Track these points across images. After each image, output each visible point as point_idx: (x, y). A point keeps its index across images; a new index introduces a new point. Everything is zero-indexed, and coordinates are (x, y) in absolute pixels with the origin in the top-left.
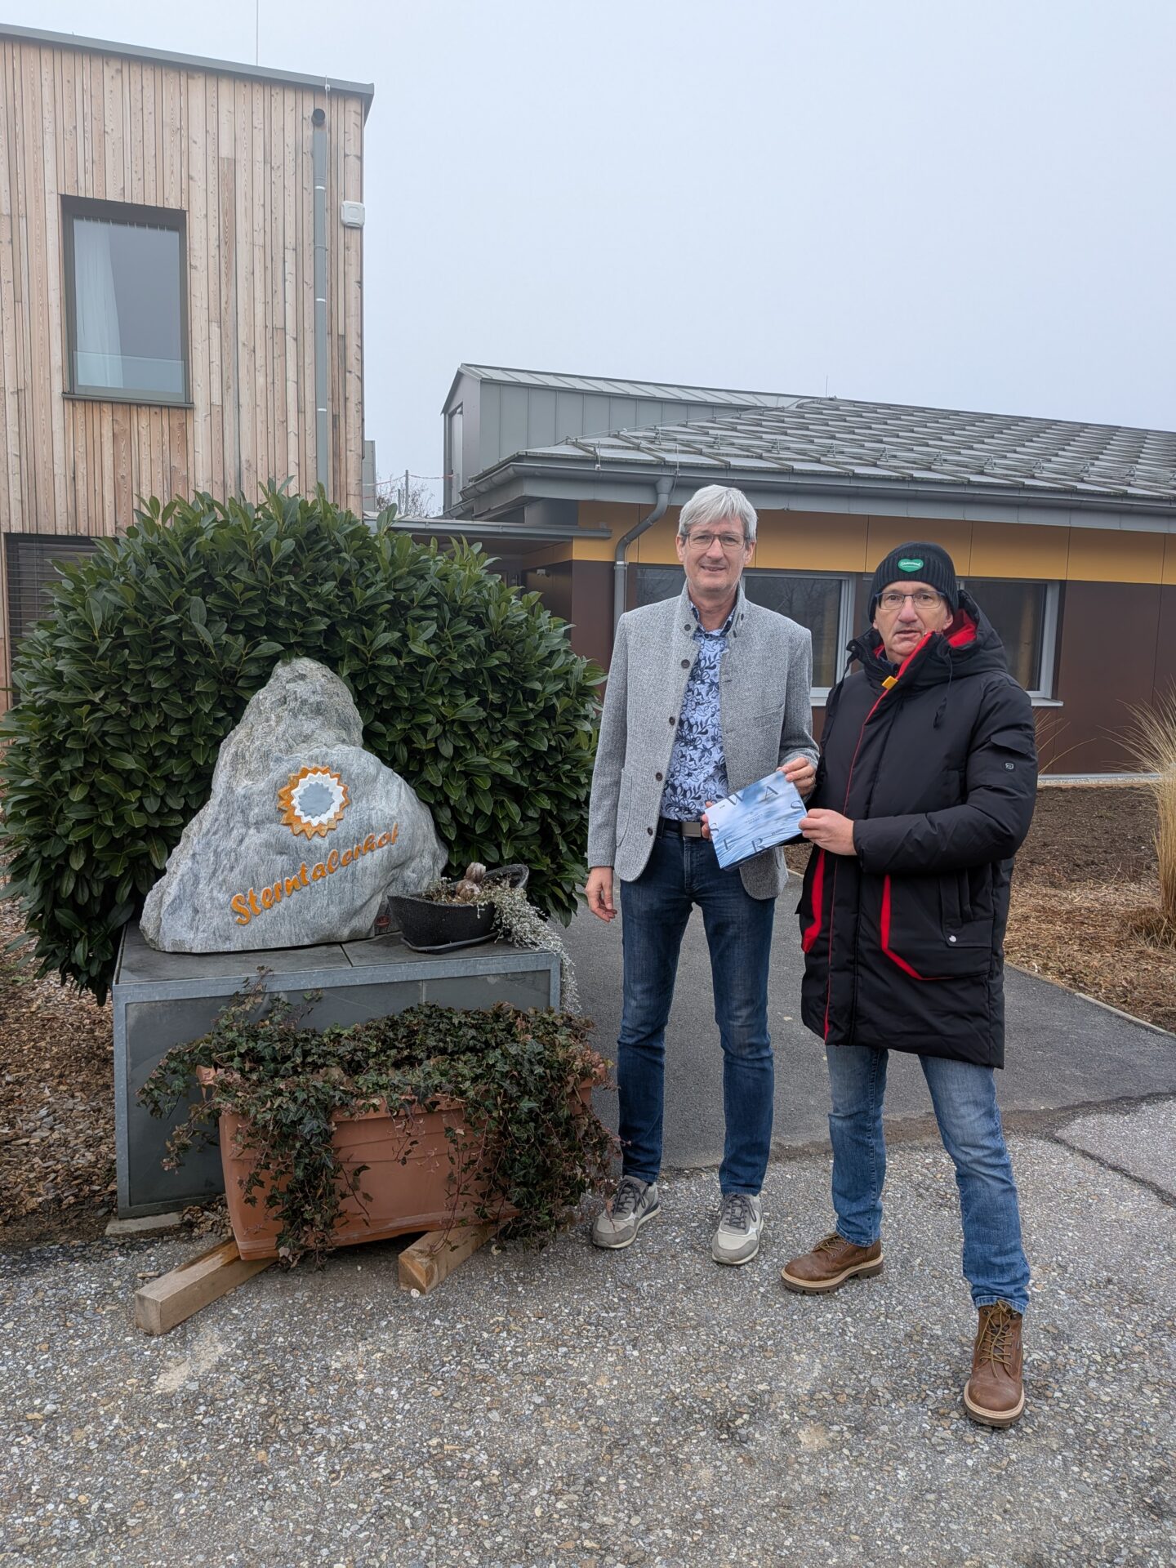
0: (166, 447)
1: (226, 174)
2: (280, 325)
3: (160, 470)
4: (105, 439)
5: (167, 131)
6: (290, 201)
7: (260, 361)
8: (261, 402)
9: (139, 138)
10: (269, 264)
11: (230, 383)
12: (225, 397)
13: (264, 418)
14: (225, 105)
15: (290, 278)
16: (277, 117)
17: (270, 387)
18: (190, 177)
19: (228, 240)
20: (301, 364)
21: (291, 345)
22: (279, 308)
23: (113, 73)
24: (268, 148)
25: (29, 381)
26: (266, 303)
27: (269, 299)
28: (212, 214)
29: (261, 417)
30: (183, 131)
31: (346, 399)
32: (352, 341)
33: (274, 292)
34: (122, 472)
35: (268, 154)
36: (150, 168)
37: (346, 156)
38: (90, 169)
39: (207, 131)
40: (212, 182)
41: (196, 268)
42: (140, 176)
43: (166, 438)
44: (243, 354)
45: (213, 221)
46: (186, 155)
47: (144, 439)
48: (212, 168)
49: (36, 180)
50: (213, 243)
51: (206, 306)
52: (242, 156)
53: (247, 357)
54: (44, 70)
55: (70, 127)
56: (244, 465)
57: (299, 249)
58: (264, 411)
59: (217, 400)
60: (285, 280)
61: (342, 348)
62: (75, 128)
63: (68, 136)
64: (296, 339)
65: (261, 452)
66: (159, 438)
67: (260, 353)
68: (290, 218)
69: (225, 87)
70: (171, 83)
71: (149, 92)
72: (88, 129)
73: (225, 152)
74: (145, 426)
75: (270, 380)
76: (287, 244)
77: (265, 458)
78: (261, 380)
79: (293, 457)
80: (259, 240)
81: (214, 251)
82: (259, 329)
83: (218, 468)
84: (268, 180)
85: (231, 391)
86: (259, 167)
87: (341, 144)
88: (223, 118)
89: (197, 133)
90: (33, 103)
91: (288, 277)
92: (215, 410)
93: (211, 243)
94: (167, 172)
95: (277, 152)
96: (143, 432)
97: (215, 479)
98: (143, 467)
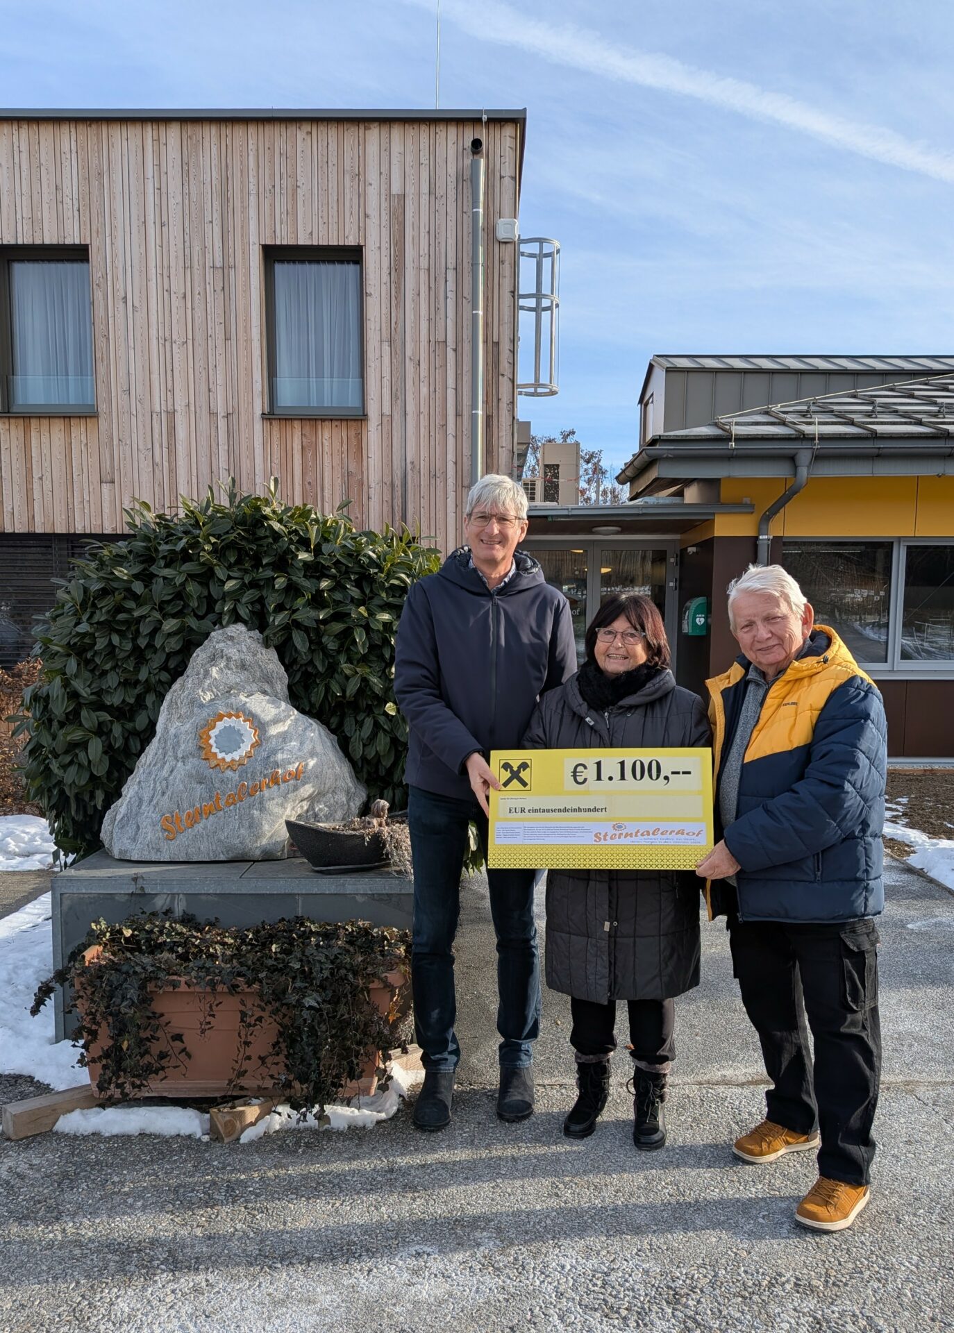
0: (345, 455)
1: (397, 208)
2: (442, 338)
3: (340, 475)
4: (295, 452)
5: (347, 177)
6: (451, 225)
7: (424, 373)
8: (424, 409)
9: (325, 188)
10: (432, 285)
11: (398, 395)
12: (394, 408)
13: (427, 424)
14: (396, 148)
15: (451, 295)
16: (441, 151)
17: (432, 396)
18: (366, 216)
19: (397, 268)
20: (459, 372)
21: (451, 355)
22: (441, 324)
23: (304, 135)
24: (432, 181)
25: (236, 406)
26: (429, 320)
27: (432, 316)
28: (385, 245)
29: (424, 422)
30: (360, 176)
31: (499, 400)
32: (505, 346)
33: (437, 309)
34: (308, 479)
35: (433, 186)
36: (333, 212)
37: (501, 177)
38: (285, 220)
39: (380, 173)
40: (385, 217)
41: (371, 295)
42: (326, 221)
43: (345, 447)
44: (410, 367)
45: (385, 252)
46: (362, 196)
47: (326, 449)
48: (384, 205)
49: (242, 236)
50: (385, 271)
51: (378, 328)
52: (411, 191)
53: (412, 370)
54: (250, 142)
55: (269, 187)
56: (409, 466)
57: (459, 270)
58: (427, 417)
59: (387, 411)
60: (446, 298)
61: (495, 353)
62: (274, 186)
63: (268, 195)
64: (455, 350)
65: (424, 454)
66: (339, 448)
67: (424, 365)
68: (451, 241)
69: (397, 131)
70: (352, 135)
71: (333, 147)
72: (284, 186)
73: (396, 189)
74: (329, 438)
75: (432, 389)
76: (449, 265)
77: (427, 459)
78: (424, 390)
79: (451, 457)
80: (424, 263)
81: (385, 278)
82: (424, 343)
83: (387, 471)
84: (432, 210)
85: (399, 401)
86: (424, 199)
87: (497, 167)
88: (395, 161)
89: (372, 176)
90: (242, 171)
91: (449, 294)
92: (385, 420)
93: (383, 272)
94: (347, 214)
95: (441, 183)
96: (326, 443)
97: (385, 480)
98: (326, 474)
